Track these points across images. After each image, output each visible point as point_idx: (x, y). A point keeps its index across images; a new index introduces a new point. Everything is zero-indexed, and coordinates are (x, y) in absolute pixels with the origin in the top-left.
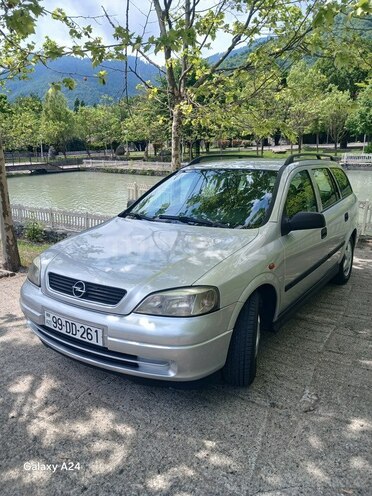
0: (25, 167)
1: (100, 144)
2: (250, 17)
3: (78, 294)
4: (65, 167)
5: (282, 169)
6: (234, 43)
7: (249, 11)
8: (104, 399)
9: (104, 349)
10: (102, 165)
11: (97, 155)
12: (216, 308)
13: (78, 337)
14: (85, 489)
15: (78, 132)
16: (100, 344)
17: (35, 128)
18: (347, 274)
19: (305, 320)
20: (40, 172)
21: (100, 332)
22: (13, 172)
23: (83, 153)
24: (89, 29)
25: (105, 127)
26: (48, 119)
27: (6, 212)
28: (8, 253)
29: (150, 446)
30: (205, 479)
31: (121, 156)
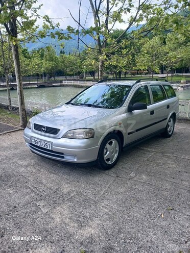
0: (35, 84)
1: (71, 73)
2: (137, 13)
3: (43, 131)
4: (54, 84)
5: (133, 85)
6: (130, 26)
7: (137, 10)
8: (54, 172)
9: (51, 151)
10: (72, 84)
11: (70, 78)
12: (93, 137)
13: (43, 147)
14: (42, 196)
15: (61, 66)
16: (50, 149)
17: (40, 65)
20: (42, 86)
21: (50, 144)
22: (29, 86)
23: (63, 78)
24: (58, 24)
25: (74, 64)
26: (46, 61)
27: (22, 103)
28: (23, 121)
29: (67, 186)
30: (84, 196)
31: (82, 79)
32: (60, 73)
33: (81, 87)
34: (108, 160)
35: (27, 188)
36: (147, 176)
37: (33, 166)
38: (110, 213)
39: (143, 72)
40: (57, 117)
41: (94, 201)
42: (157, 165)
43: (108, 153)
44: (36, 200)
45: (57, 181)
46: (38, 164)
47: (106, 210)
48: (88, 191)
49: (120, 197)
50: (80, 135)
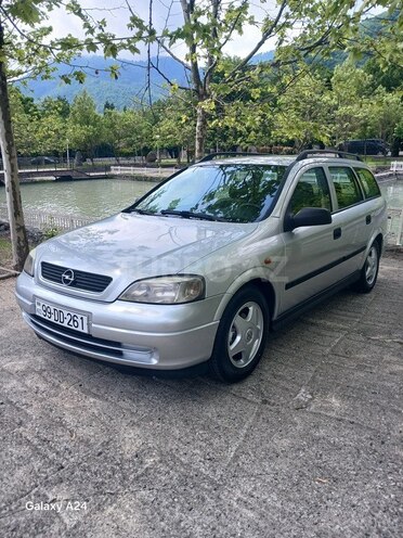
0: (50, 173)
1: (130, 150)
2: (282, 9)
3: (67, 281)
4: (92, 174)
5: (292, 165)
6: (264, 38)
8: (94, 390)
9: (88, 337)
10: (132, 172)
11: (126, 162)
12: (201, 297)
13: (65, 324)
14: (62, 468)
15: (106, 137)
16: (85, 331)
17: (62, 132)
18: (370, 282)
19: (316, 325)
20: (65, 179)
21: (85, 318)
22: (38, 179)
23: (112, 160)
24: (104, 22)
25: (135, 131)
26: (75, 123)
27: (17, 213)
28: (19, 254)
29: (132, 433)
30: (182, 463)
31: (152, 163)
32: (106, 150)
33: (152, 180)
34: (238, 357)
35: (21, 441)
36: (343, 399)
37: (40, 372)
38: (262, 525)
39: (281, 150)
40: (100, 244)
41: (212, 482)
42: (360, 368)
43: (238, 338)
44: (47, 483)
45: (103, 418)
46: (54, 368)
47: (251, 514)
48: (190, 449)
49: (283, 466)
50: (166, 294)
